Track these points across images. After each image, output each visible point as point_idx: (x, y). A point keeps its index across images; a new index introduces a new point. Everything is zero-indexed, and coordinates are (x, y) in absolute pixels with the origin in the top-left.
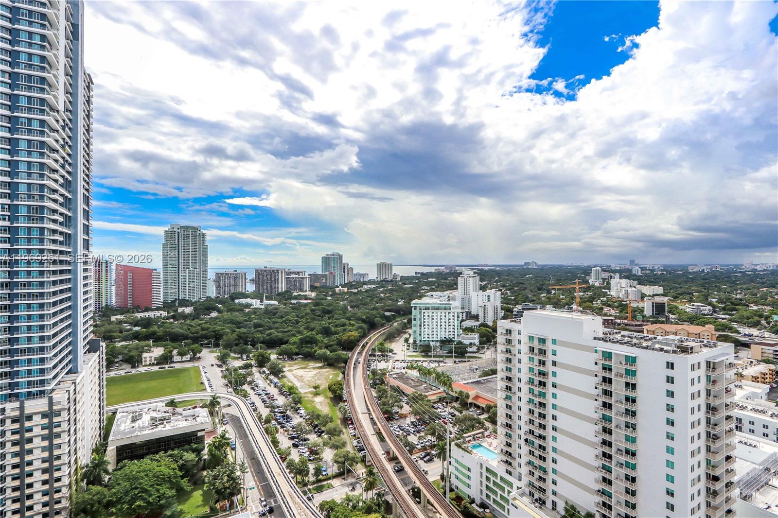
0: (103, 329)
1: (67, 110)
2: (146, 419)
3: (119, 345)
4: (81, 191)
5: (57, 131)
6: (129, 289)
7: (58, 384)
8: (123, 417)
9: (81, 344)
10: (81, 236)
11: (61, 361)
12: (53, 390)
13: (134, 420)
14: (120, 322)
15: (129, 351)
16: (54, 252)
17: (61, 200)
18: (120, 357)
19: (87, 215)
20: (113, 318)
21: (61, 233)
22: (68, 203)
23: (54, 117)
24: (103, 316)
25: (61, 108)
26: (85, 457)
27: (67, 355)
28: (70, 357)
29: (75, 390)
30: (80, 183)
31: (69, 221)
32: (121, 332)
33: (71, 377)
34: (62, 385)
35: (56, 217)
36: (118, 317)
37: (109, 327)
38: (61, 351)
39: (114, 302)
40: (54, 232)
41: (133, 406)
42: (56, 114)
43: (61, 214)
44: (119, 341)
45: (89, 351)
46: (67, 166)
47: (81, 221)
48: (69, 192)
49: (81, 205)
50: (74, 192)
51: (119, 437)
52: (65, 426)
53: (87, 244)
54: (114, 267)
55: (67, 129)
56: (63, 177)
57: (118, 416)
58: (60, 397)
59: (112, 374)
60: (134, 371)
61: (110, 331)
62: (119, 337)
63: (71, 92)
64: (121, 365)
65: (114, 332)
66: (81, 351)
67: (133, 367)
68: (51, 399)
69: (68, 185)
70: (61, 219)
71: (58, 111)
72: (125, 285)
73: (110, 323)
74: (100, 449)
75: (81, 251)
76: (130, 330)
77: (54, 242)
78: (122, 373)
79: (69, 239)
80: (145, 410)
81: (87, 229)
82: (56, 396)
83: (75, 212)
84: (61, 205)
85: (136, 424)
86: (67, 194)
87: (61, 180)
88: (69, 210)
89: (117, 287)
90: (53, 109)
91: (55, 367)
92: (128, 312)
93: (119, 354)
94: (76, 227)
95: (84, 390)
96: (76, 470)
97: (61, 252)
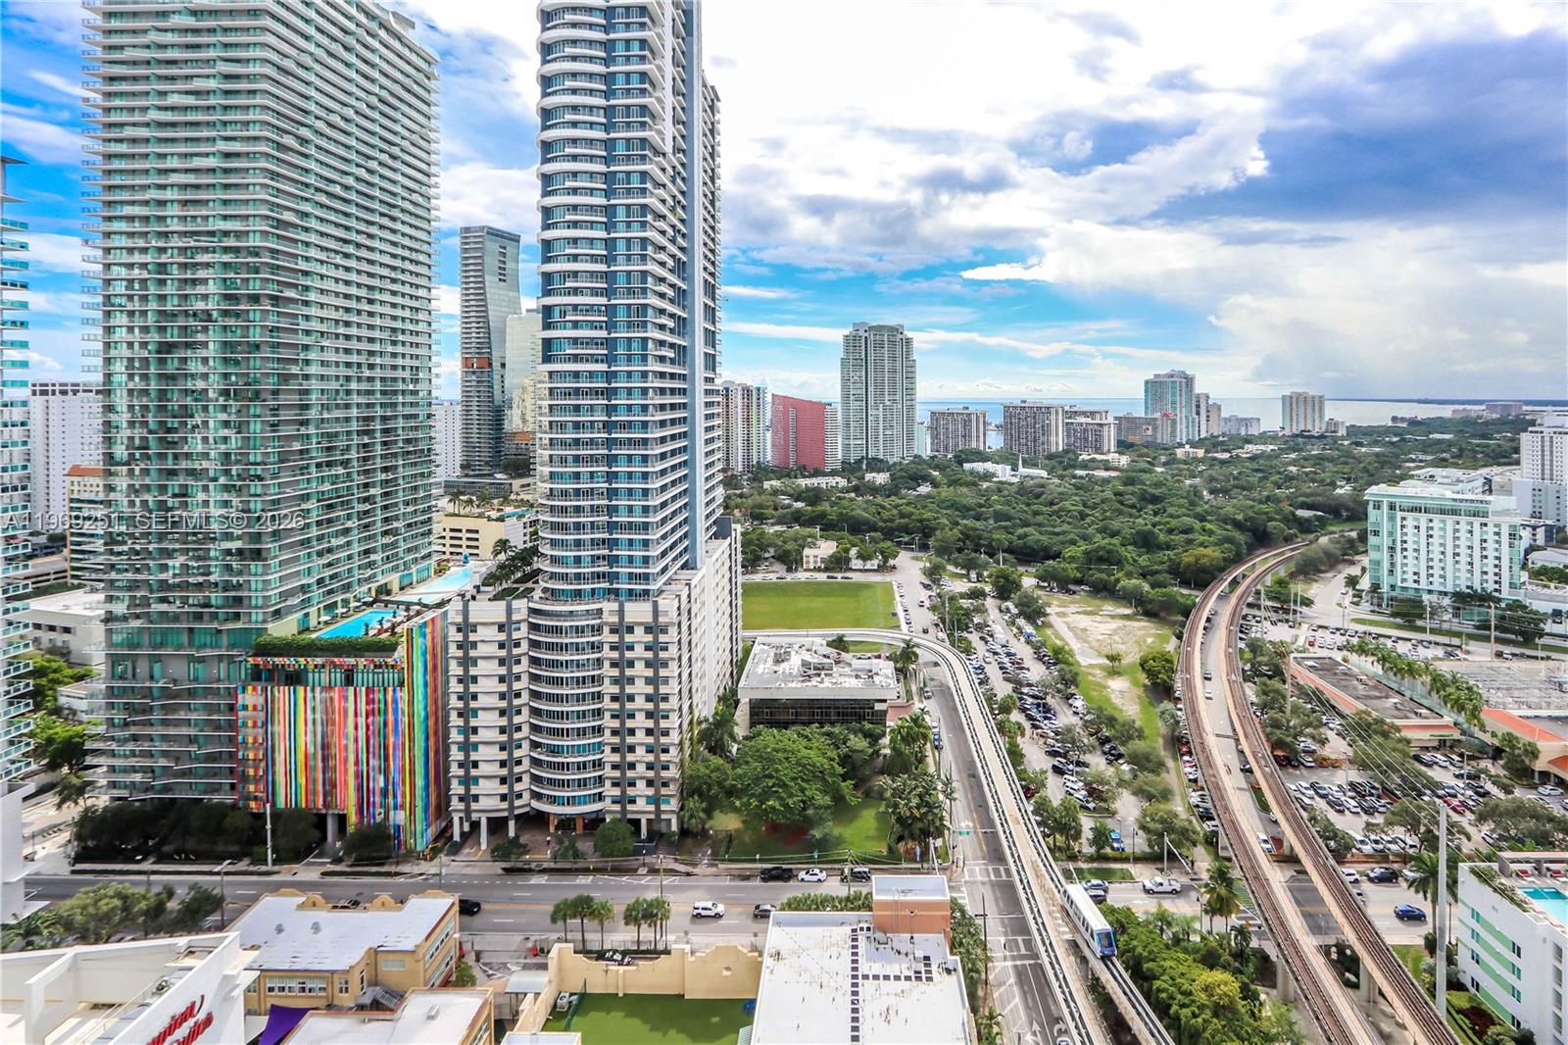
0: (750, 501)
1: (677, 150)
2: (795, 662)
3: (772, 530)
4: (699, 276)
5: (664, 186)
6: (792, 436)
7: (668, 583)
8: (762, 651)
9: (701, 524)
10: (700, 349)
11: (672, 547)
12: (661, 592)
13: (778, 661)
14: (775, 492)
15: (785, 542)
16: (662, 375)
17: (670, 293)
18: (772, 551)
19: (710, 313)
20: (767, 485)
21: (672, 346)
22: (682, 297)
23: (657, 163)
24: (754, 479)
25: (668, 149)
26: (706, 707)
27: (681, 539)
28: (686, 543)
29: (689, 596)
30: (699, 262)
31: (682, 325)
32: (776, 509)
33: (686, 574)
34: (673, 587)
35: (663, 320)
36: (775, 483)
37: (758, 499)
38: (673, 530)
39: (769, 458)
40: (662, 343)
41: (780, 637)
42: (661, 159)
43: (672, 316)
44: (773, 524)
45: (716, 536)
46: (679, 239)
47: (700, 323)
48: (684, 279)
49: (700, 298)
50: (688, 278)
51: (755, 684)
52: (673, 651)
53: (711, 362)
54: (769, 399)
55: (679, 180)
56: (673, 256)
57: (756, 649)
58: (667, 604)
59: (758, 578)
60: (789, 577)
61: (760, 506)
62: (773, 517)
63: (683, 121)
64: (771, 564)
65: (767, 507)
66: (701, 536)
67: (789, 570)
68: (655, 604)
69: (681, 268)
70: (671, 324)
71: (664, 155)
72: (786, 430)
73: (762, 491)
74: (729, 699)
75: (700, 372)
76: (789, 506)
77: (662, 359)
78: (773, 577)
79: (682, 354)
80: (796, 647)
81: (711, 337)
82: (664, 603)
83: (692, 312)
84: (672, 301)
85: (781, 668)
86: (680, 284)
87: (670, 263)
88: (684, 308)
89: (775, 433)
90: (657, 152)
91: (664, 554)
92: (788, 476)
93: (770, 545)
94: (693, 337)
95: (705, 597)
96: (691, 723)
97: (673, 376)
